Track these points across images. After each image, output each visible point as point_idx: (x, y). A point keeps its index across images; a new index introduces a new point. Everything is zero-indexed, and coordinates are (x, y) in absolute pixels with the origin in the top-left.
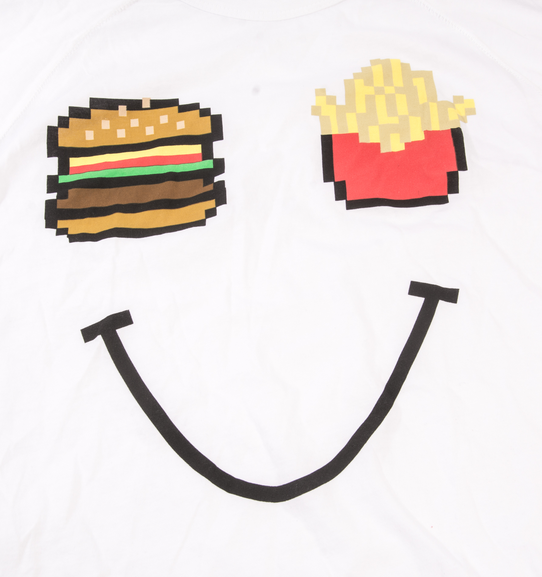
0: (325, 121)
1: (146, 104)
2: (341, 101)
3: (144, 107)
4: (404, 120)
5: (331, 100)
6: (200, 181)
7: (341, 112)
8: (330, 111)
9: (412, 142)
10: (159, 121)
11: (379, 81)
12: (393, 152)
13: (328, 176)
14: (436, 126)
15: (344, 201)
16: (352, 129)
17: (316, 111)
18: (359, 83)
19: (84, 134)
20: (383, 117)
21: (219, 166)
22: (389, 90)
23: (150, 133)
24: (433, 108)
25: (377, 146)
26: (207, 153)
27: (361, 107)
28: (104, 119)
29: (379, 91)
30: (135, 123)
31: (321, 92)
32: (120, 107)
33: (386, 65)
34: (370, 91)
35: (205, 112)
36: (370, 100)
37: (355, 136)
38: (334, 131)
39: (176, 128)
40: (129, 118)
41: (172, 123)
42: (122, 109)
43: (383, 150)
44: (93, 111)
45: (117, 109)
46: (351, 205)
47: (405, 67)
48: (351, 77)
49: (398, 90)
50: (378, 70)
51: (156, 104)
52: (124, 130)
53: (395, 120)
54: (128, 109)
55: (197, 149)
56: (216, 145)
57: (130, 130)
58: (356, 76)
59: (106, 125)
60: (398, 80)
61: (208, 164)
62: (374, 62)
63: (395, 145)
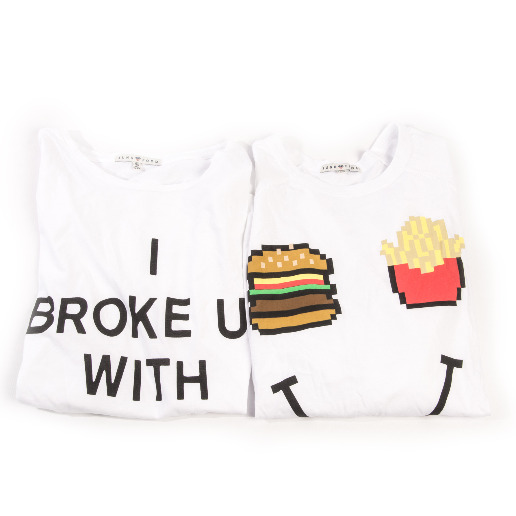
0: (389, 257)
1: (291, 247)
2: (396, 245)
3: (290, 249)
4: (432, 253)
5: (391, 245)
6: (325, 296)
7: (397, 251)
8: (390, 251)
9: (438, 266)
10: (299, 257)
11: (415, 231)
12: (428, 273)
13: (395, 289)
14: (449, 256)
15: (405, 304)
16: (404, 262)
17: (382, 253)
18: (405, 233)
19: (261, 264)
20: (421, 253)
21: (334, 289)
22: (421, 236)
23: (295, 265)
24: (446, 243)
25: (419, 270)
26: (326, 281)
27: (407, 248)
28: (269, 256)
29: (416, 237)
30: (286, 258)
31: (384, 242)
32: (277, 250)
33: (417, 220)
34: (411, 237)
35: (323, 257)
36: (411, 243)
37: (406, 265)
38: (395, 263)
39: (311, 259)
40: (283, 255)
41: (307, 260)
42: (279, 250)
43: (423, 272)
44: (263, 252)
45: (276, 251)
46: (409, 307)
47: (428, 220)
48: (400, 230)
49: (426, 236)
50: (413, 224)
51: (297, 247)
52: (281, 263)
53: (427, 254)
54: (282, 250)
55: (320, 277)
56: (331, 277)
57: (284, 263)
58: (402, 228)
59: (271, 259)
60: (425, 229)
61: (328, 287)
62: (412, 218)
63: (428, 269)
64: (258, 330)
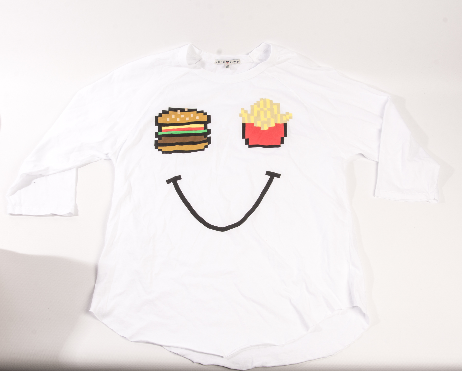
0: (243, 119)
1: (186, 110)
2: (249, 112)
3: (185, 111)
4: (269, 119)
5: (246, 112)
6: (203, 136)
7: (249, 116)
8: (245, 116)
9: (271, 127)
10: (190, 116)
11: (262, 106)
12: (264, 130)
13: (244, 136)
14: (279, 122)
15: (248, 145)
16: (252, 122)
17: (241, 115)
18: (255, 106)
19: (167, 119)
20: (262, 118)
21: (209, 132)
22: (265, 109)
23: (187, 120)
24: (279, 116)
25: (260, 127)
26: (206, 127)
27: (255, 114)
28: (173, 114)
29: (262, 109)
30: (182, 116)
31: (243, 109)
32: (178, 111)
33: (265, 101)
34: (259, 109)
35: (205, 114)
36: (259, 113)
37: (253, 124)
38: (246, 122)
39: (196, 119)
40: (181, 114)
41: (195, 117)
42: (179, 111)
43: (261, 129)
44: (169, 112)
45: (177, 111)
46: (250, 146)
47: (271, 101)
48: (253, 104)
49: (268, 109)
50: (262, 103)
51: (190, 110)
52: (179, 118)
53: (266, 120)
54: (181, 111)
55: (202, 126)
56: (208, 125)
57: (181, 119)
58: (255, 104)
59: (173, 116)
60: (268, 106)
61: (206, 131)
62: (261, 99)
63: (265, 128)
64: (161, 152)
